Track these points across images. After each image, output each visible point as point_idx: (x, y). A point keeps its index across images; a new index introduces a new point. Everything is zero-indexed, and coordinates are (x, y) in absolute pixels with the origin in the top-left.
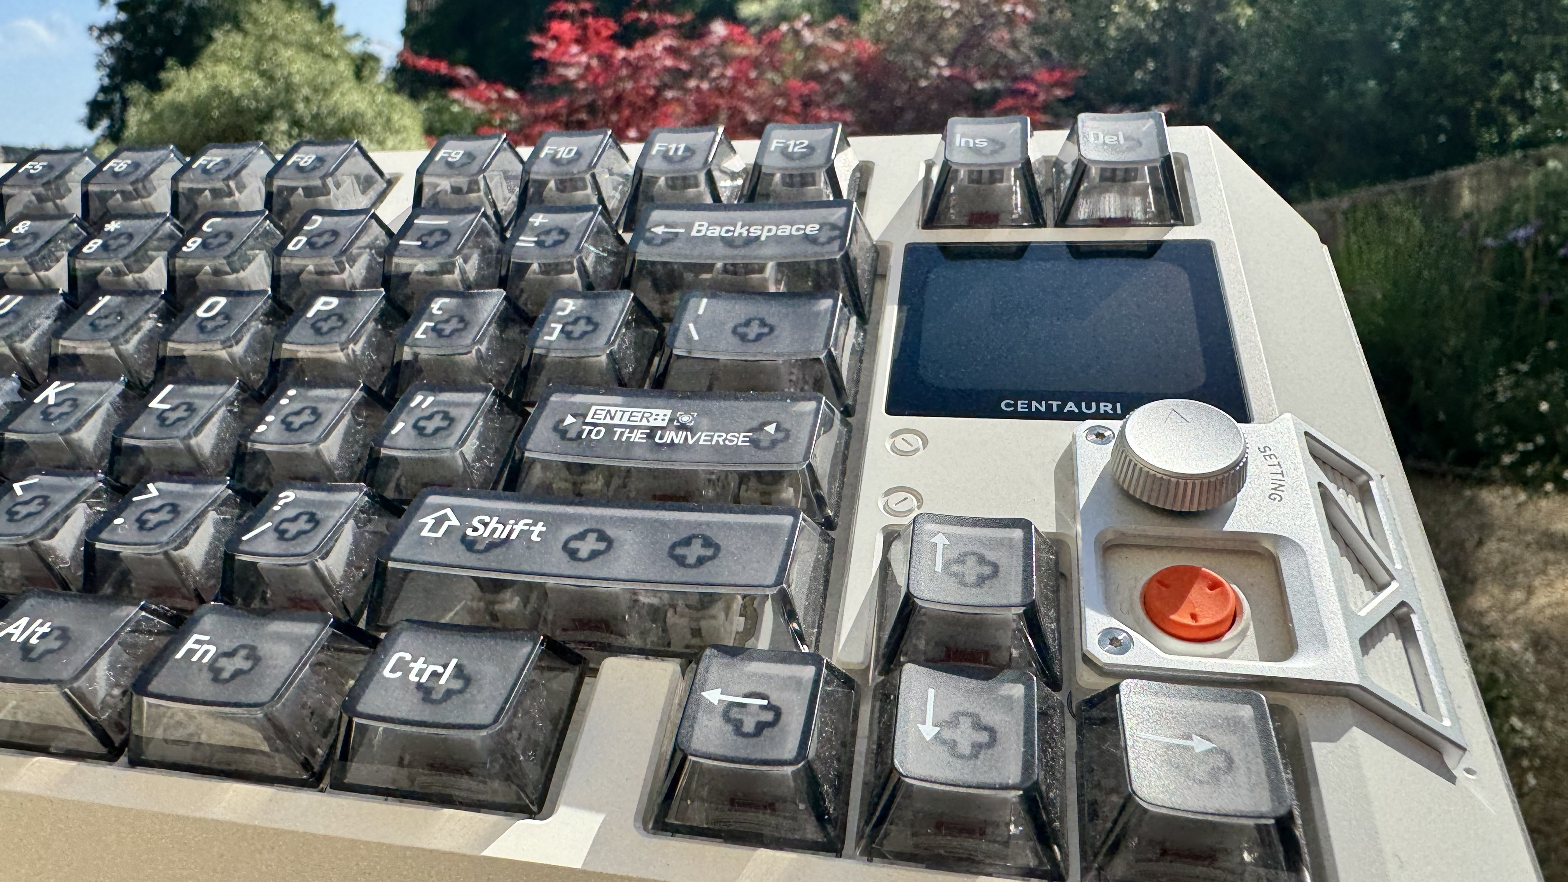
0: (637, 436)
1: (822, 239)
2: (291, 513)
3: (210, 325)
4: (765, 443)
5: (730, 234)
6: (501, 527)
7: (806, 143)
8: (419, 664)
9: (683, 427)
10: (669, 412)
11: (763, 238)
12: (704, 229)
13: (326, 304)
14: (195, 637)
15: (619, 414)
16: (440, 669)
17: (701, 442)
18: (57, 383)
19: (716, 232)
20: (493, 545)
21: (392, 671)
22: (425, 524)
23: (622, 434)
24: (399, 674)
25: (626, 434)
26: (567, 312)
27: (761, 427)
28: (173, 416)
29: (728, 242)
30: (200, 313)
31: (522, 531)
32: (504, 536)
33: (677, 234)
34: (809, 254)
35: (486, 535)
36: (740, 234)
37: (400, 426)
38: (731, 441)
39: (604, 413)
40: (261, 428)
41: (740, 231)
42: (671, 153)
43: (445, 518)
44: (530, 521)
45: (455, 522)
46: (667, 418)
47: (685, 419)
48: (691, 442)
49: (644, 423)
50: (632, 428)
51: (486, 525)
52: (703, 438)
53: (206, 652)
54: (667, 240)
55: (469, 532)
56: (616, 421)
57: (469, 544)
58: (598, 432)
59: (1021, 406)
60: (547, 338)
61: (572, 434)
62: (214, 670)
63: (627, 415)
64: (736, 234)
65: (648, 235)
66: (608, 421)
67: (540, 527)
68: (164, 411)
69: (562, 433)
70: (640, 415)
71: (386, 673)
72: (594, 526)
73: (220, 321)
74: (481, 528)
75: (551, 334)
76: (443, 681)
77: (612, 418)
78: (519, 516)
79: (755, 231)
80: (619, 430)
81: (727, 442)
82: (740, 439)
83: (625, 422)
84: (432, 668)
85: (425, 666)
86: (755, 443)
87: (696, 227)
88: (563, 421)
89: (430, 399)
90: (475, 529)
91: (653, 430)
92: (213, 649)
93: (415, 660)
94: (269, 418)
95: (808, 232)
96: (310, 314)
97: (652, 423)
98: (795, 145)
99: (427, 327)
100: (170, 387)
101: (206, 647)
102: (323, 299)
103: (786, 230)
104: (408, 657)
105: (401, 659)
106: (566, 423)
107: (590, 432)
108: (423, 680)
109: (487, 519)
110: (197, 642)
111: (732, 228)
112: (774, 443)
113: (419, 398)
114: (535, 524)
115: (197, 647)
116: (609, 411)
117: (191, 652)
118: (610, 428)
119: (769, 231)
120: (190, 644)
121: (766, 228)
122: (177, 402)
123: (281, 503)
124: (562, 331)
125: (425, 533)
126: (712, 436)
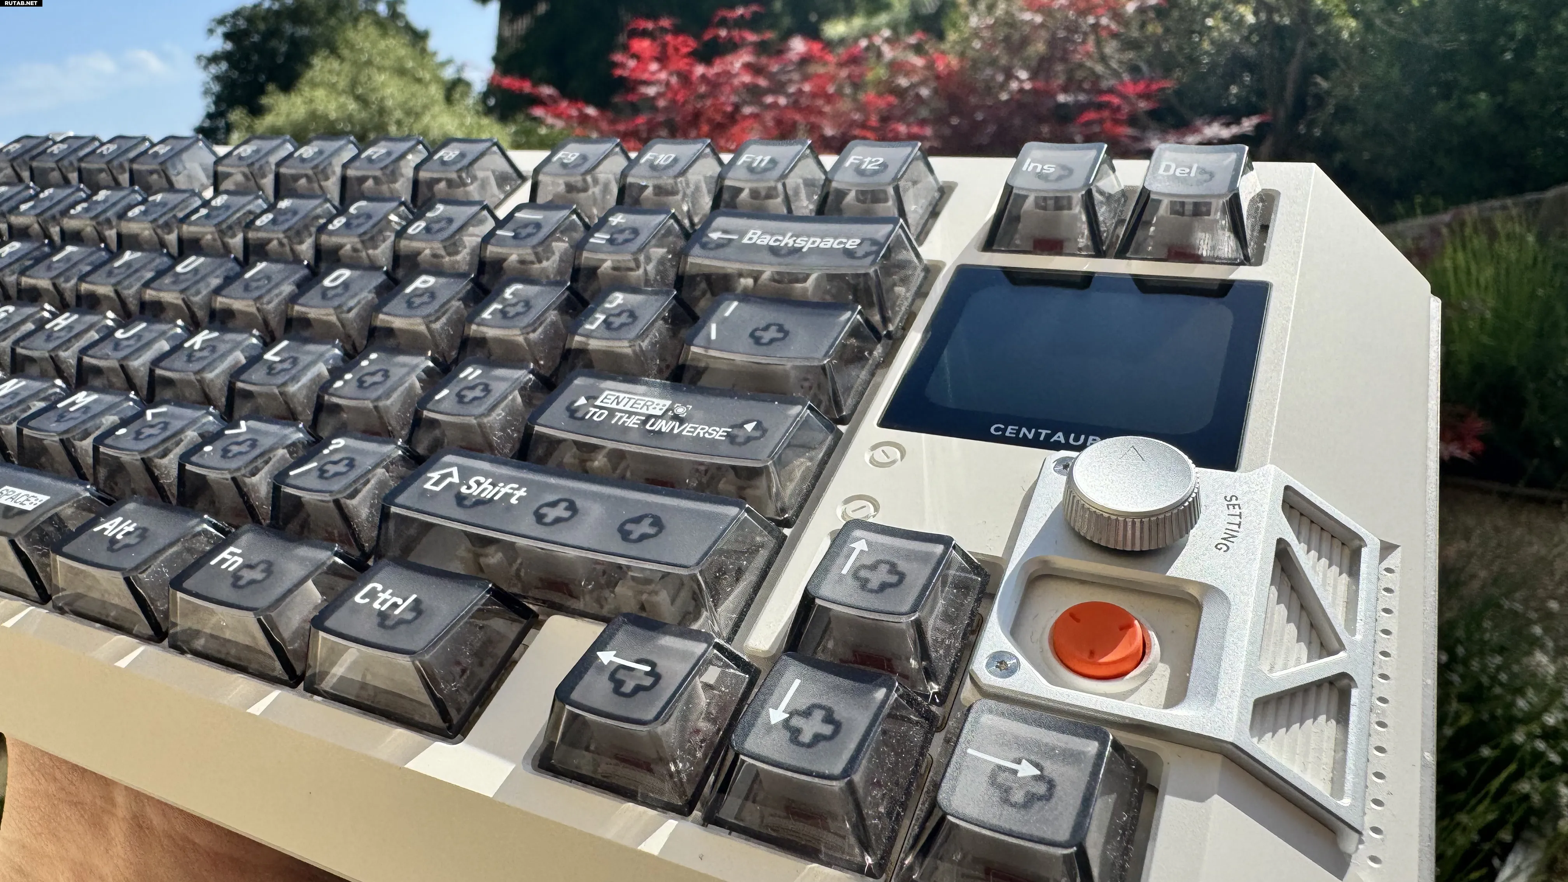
0: (633, 422)
1: (860, 253)
2: (336, 457)
3: (330, 294)
4: (740, 440)
5: (777, 243)
6: (491, 487)
7: (881, 160)
8: (386, 595)
9: (676, 417)
10: (668, 403)
11: (804, 250)
12: (755, 237)
13: (425, 282)
14: (232, 549)
15: (626, 400)
16: (399, 601)
17: (684, 433)
18: (206, 332)
19: (767, 240)
20: (480, 502)
21: (363, 597)
22: (430, 478)
23: (621, 417)
24: (367, 600)
25: (624, 419)
26: (615, 304)
27: (741, 426)
28: (279, 367)
29: (774, 251)
30: (327, 282)
31: (506, 494)
32: (489, 496)
33: (730, 240)
34: (848, 268)
35: (475, 494)
36: (786, 244)
37: (445, 392)
38: (710, 434)
39: (613, 398)
40: (339, 384)
41: (788, 241)
42: (755, 165)
43: (450, 475)
44: (516, 486)
45: (456, 479)
46: (665, 408)
47: (680, 410)
48: (676, 431)
49: (644, 411)
50: (630, 414)
51: (479, 484)
52: (687, 429)
53: (235, 562)
54: (721, 245)
55: (464, 490)
56: (620, 407)
57: (460, 499)
58: (601, 414)
59: (1010, 431)
60: (588, 326)
61: (579, 414)
62: (236, 576)
63: (632, 401)
64: (782, 244)
65: (705, 239)
66: (614, 406)
67: (522, 492)
68: (275, 362)
69: (572, 412)
70: (642, 403)
71: (358, 599)
72: (567, 496)
73: (339, 290)
74: (474, 486)
75: (592, 323)
76: (397, 612)
77: (618, 404)
78: (508, 480)
79: (800, 242)
80: (619, 415)
81: (707, 435)
82: (718, 433)
83: (627, 408)
84: (395, 599)
85: (389, 597)
86: (731, 438)
87: (749, 235)
88: (575, 402)
89: (479, 372)
90: (469, 488)
91: (649, 417)
92: (240, 560)
93: (383, 591)
94: (348, 376)
95: (848, 246)
96: (408, 290)
97: (651, 412)
98: (871, 162)
99: (495, 310)
100: (285, 343)
101: (236, 558)
102: (424, 278)
103: (829, 243)
104: (380, 587)
105: (374, 589)
106: (577, 404)
107: (595, 413)
108: (383, 609)
109: (482, 479)
110: (233, 554)
111: (780, 238)
112: (749, 439)
113: (469, 370)
114: (518, 489)
115: (229, 557)
116: (618, 397)
117: (224, 560)
118: (612, 412)
119: (814, 242)
120: (224, 555)
121: (812, 240)
122: (286, 355)
123: (331, 448)
124: (605, 321)
125: (428, 486)
126: (696, 428)
